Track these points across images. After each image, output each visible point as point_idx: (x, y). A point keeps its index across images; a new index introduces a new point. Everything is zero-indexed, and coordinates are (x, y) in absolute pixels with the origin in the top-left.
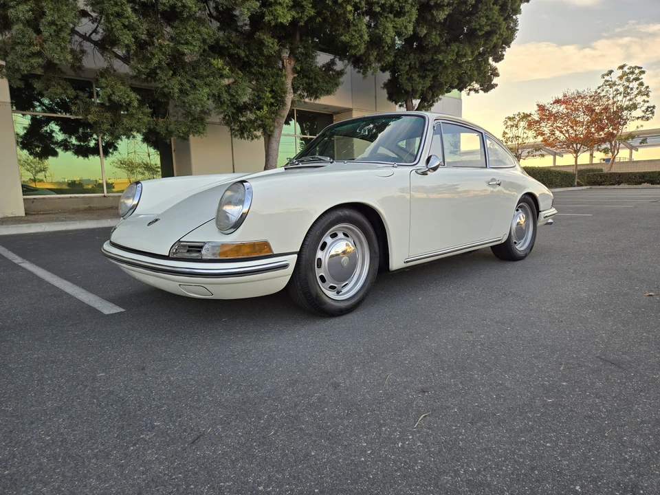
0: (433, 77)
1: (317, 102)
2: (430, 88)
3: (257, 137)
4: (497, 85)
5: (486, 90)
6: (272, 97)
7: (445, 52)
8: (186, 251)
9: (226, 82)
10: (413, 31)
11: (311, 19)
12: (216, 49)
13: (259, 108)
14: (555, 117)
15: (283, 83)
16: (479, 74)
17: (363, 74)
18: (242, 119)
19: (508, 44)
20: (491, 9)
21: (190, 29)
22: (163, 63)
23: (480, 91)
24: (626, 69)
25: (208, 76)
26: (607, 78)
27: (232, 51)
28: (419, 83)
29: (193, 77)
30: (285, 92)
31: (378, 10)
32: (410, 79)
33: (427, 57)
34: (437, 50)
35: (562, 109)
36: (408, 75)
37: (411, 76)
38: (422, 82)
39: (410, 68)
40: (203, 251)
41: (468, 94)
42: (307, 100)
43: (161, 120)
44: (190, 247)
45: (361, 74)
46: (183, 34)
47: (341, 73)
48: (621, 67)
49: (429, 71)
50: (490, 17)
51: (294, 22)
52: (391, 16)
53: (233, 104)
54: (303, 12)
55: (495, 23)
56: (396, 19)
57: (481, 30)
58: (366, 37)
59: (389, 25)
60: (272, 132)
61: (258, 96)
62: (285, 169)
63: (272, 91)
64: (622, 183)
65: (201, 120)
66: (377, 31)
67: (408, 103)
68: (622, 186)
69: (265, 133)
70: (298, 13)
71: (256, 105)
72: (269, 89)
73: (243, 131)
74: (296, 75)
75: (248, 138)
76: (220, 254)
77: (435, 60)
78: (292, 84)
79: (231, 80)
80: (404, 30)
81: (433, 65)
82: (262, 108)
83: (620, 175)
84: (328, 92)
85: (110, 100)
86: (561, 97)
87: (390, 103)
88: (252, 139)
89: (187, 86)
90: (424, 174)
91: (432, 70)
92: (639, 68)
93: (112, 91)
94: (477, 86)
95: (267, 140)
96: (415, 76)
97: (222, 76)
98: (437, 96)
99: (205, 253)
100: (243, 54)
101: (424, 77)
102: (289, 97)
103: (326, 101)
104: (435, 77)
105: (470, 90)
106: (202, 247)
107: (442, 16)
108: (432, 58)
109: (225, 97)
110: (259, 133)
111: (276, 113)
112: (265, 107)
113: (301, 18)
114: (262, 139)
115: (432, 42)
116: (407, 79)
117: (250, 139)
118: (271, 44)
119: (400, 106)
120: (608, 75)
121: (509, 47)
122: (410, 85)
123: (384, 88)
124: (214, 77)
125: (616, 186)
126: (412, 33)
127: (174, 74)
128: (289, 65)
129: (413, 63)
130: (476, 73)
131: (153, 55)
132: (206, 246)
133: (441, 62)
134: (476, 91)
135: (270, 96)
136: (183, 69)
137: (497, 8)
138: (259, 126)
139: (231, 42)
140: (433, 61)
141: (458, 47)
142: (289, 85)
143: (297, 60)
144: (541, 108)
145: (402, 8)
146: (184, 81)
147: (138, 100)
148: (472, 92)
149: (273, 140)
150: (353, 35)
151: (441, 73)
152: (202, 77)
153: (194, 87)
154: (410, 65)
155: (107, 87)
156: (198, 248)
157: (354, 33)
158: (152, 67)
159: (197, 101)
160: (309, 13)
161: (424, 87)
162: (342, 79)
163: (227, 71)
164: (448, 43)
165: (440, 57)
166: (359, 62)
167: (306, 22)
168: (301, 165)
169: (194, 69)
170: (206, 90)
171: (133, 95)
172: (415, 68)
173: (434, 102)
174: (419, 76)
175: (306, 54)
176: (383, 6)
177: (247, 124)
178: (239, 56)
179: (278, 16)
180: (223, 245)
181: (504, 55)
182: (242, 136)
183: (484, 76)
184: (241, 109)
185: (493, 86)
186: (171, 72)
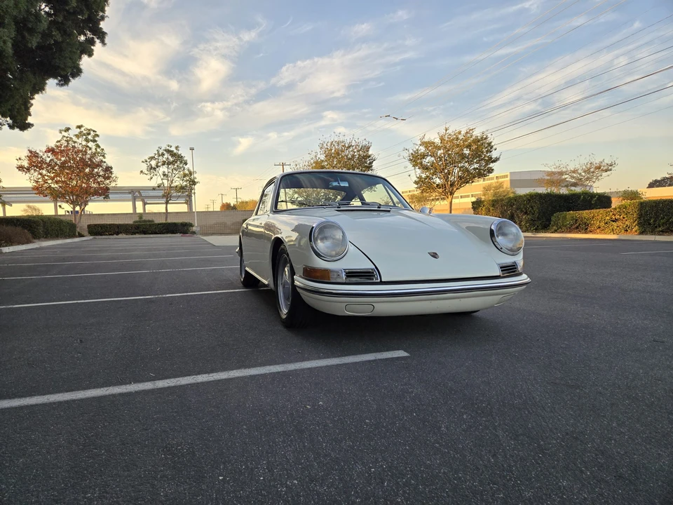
4: (32, 125)
5: (22, 128)
24: (82, 129)
26: (66, 134)
48: (79, 127)
92: (94, 131)
120: (65, 131)
144: (33, 155)
185: (30, 125)
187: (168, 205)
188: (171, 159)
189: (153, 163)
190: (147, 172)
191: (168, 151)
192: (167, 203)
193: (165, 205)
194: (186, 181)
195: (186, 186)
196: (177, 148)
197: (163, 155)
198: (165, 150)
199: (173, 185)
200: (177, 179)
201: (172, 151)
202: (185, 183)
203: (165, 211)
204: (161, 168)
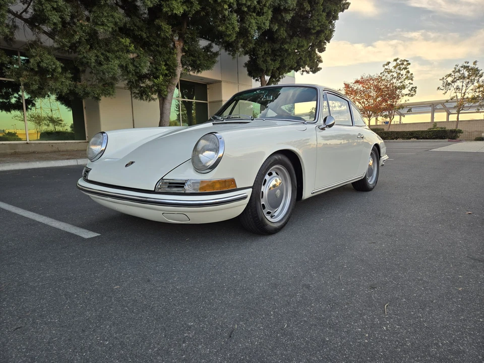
0: (281, 61)
1: (199, 75)
2: (278, 69)
3: (154, 99)
4: (321, 69)
5: (314, 72)
6: (167, 70)
7: (290, 43)
8: (167, 187)
9: (131, 56)
10: (269, 26)
11: (197, 12)
12: (124, 31)
13: (157, 77)
14: (355, 92)
15: (175, 59)
16: (310, 60)
17: (232, 55)
18: (142, 85)
19: (328, 40)
20: (321, 15)
21: (105, 14)
22: (83, 39)
23: (310, 72)
24: (398, 61)
25: (118, 51)
26: (386, 67)
27: (136, 33)
28: (271, 64)
29: (106, 51)
30: (176, 66)
31: (246, 9)
32: (265, 61)
33: (277, 46)
34: (284, 42)
35: (360, 87)
36: (263, 58)
37: (266, 59)
38: (273, 63)
39: (265, 53)
40: (186, 187)
41: (302, 74)
42: (191, 73)
43: (78, 84)
44: (170, 183)
45: (231, 56)
46: (100, 17)
47: (216, 54)
48: (396, 60)
49: (278, 56)
50: (320, 21)
51: (185, 14)
52: (254, 14)
53: (136, 73)
54: (191, 7)
55: (323, 25)
56: (258, 17)
57: (314, 29)
58: (237, 29)
59: (253, 21)
60: (166, 95)
61: (156, 68)
62: (213, 124)
63: (166, 65)
64: (399, 138)
65: (111, 85)
66: (244, 25)
67: (262, 78)
68: (398, 140)
69: (160, 96)
70: (188, 7)
71: (153, 75)
72: (164, 63)
73: (143, 94)
74: (184, 54)
75: (146, 100)
76: (200, 189)
77: (282, 49)
78: (181, 61)
79: (135, 55)
80: (263, 25)
81: (281, 52)
82: (159, 77)
83: (397, 133)
84: (208, 68)
85: (39, 66)
86: (359, 79)
87: (249, 77)
88: (150, 100)
89: (102, 58)
90: (323, 129)
91: (280, 56)
92: (407, 61)
93: (41, 59)
94: (307, 68)
95: (161, 102)
96: (268, 59)
97: (128, 52)
98: (282, 74)
99: (187, 188)
100: (145, 36)
101: (274, 61)
102: (179, 70)
103: (205, 74)
104: (282, 61)
105: (303, 71)
106: (184, 184)
107: (288, 17)
108: (281, 47)
109: (131, 68)
110: (155, 96)
111: (169, 81)
112: (161, 77)
113: (190, 11)
114: (158, 101)
115: (281, 35)
116: (263, 61)
117: (148, 101)
118: (167, 28)
119: (257, 80)
120: (387, 65)
121: (329, 42)
122: (265, 65)
123: (245, 67)
124: (122, 51)
125: (395, 140)
126: (268, 28)
127: (91, 47)
128: (179, 46)
129: (267, 50)
130: (308, 59)
131: (75, 32)
132: (189, 183)
133: (287, 50)
134: (308, 72)
135: (165, 68)
136: (98, 44)
137: (325, 14)
138: (156, 91)
139: (135, 25)
140: (281, 49)
141: (299, 40)
142: (179, 61)
143: (185, 43)
144: (347, 86)
145: (262, 9)
146: (99, 54)
147: (61, 67)
148: (305, 73)
149: (167, 102)
150: (228, 27)
151: (286, 58)
152: (113, 52)
153: (107, 59)
154: (265, 51)
155: (36, 56)
156: (181, 185)
157: (228, 25)
158: (74, 41)
159: (110, 70)
160: (197, 8)
161: (274, 68)
162: (218, 59)
163: (132, 48)
164: (291, 37)
165: (286, 46)
166: (230, 47)
167: (193, 15)
168: (225, 121)
169: (107, 45)
170: (117, 62)
171: (58, 63)
172: (269, 53)
173: (280, 78)
174: (271, 60)
175: (192, 38)
176: (249, 7)
177: (146, 89)
178: (141, 37)
179: (173, 9)
180: (202, 182)
181: (325, 48)
182: (141, 98)
183: (313, 62)
184: (142, 77)
185: (319, 69)
186: (89, 47)
187: (460, 115)
188: (466, 74)
189: (450, 79)
190: (442, 88)
191: (465, 67)
192: (458, 113)
193: (456, 115)
194: (479, 92)
195: (478, 96)
196: (475, 63)
197: (459, 71)
198: (462, 67)
199: (465, 97)
200: (471, 91)
201: (469, 66)
202: (477, 94)
203: (456, 120)
204: (456, 83)
